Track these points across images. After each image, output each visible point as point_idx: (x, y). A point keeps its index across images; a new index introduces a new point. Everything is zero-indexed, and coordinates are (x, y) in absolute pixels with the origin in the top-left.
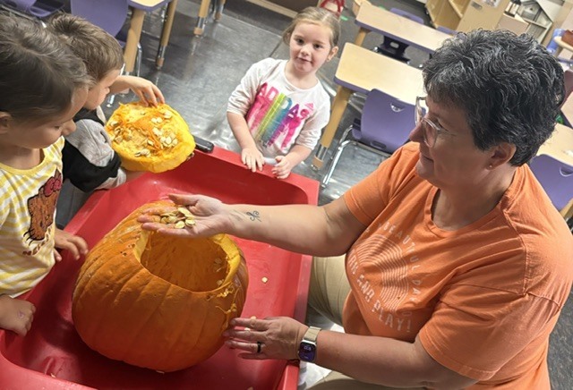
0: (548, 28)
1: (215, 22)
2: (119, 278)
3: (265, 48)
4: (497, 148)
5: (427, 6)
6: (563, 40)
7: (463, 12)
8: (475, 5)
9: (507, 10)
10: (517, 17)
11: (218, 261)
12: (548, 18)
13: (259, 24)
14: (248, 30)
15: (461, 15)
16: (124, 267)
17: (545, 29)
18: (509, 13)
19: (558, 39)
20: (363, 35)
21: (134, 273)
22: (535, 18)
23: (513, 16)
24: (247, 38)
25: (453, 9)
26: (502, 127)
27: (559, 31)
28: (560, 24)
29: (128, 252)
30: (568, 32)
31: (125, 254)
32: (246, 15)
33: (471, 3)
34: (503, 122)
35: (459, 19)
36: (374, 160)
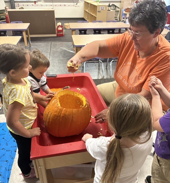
0: (120, 10)
1: (30, 46)
2: (59, 114)
3: (48, 48)
4: (156, 31)
5: (84, 18)
6: (126, 12)
7: (96, 15)
8: (99, 12)
9: (108, 9)
10: (111, 10)
11: (78, 101)
12: (119, 8)
13: (42, 42)
14: (40, 45)
15: (96, 16)
16: (58, 110)
17: (119, 11)
18: (108, 10)
19: (124, 12)
20: (74, 32)
21: (62, 111)
22: (115, 9)
23: (110, 10)
24: (41, 47)
25: (93, 16)
26: (157, 25)
27: (123, 10)
28: (123, 8)
29: (58, 106)
30: (126, 9)
31: (57, 107)
32: (37, 41)
33: (97, 11)
34: (157, 24)
35: (96, 17)
36: (93, 65)
